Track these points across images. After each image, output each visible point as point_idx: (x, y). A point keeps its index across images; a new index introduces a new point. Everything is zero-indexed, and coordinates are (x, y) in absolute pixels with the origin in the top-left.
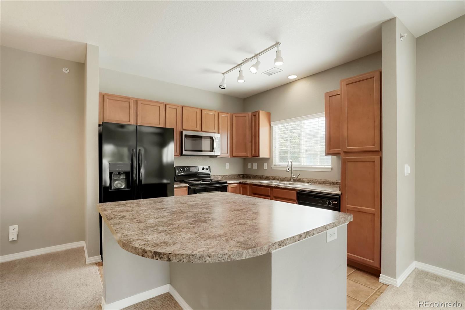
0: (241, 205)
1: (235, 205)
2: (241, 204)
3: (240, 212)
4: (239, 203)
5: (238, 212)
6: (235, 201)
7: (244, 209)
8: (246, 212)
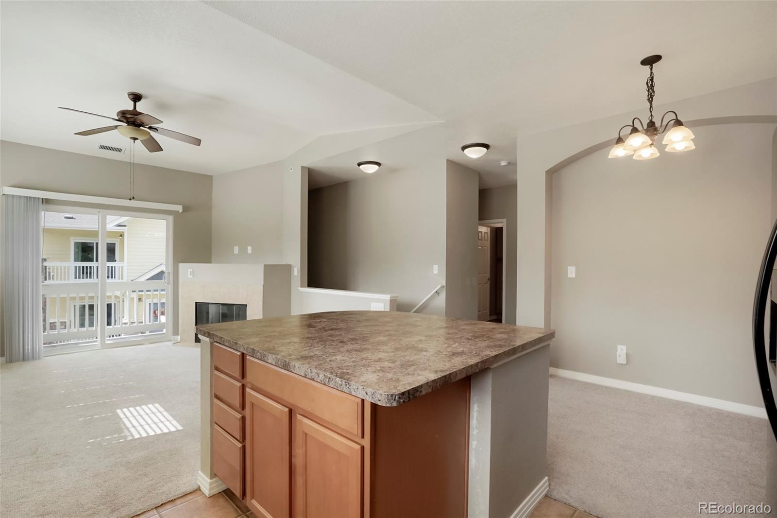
0: (330, 336)
1: (339, 337)
2: (330, 338)
3: (332, 327)
4: (333, 340)
5: (335, 327)
6: (341, 344)
7: (326, 331)
8: (324, 328)
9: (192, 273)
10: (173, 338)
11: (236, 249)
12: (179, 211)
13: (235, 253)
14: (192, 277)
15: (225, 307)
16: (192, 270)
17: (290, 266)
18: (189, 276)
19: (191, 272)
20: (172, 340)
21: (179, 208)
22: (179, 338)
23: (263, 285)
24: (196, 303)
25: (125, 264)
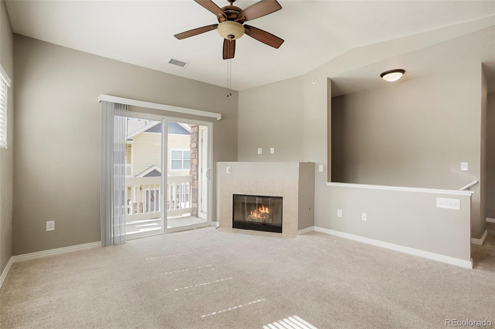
9: (231, 170)
10: (212, 223)
11: (260, 150)
12: (217, 118)
13: (259, 153)
14: (230, 173)
15: (261, 199)
16: (230, 167)
17: (314, 164)
18: (228, 172)
19: (229, 169)
20: (212, 225)
21: (219, 117)
22: (217, 224)
23: (299, 180)
24: (233, 195)
25: (132, 165)
